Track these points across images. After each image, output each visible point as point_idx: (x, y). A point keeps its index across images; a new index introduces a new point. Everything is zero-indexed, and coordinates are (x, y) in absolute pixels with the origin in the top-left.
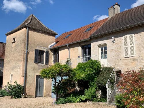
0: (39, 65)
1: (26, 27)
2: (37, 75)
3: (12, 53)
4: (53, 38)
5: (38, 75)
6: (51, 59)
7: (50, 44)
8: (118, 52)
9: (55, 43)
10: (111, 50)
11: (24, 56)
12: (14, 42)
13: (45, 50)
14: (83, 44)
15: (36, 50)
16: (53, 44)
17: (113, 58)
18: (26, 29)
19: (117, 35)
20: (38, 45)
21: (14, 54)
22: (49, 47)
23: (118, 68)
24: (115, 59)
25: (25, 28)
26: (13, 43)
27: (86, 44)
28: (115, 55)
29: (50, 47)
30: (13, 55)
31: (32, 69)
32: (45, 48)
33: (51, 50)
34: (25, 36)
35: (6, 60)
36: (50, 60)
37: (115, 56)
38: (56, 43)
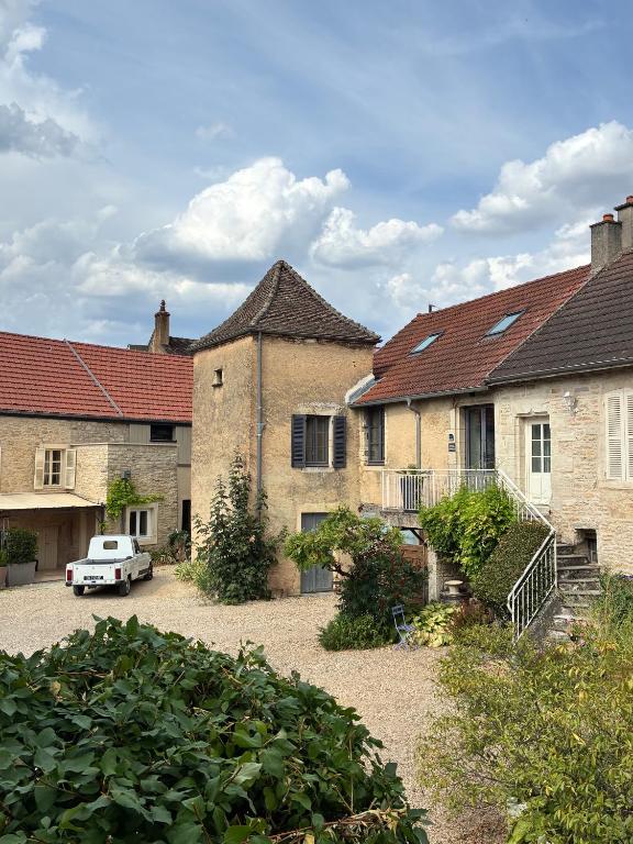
0: (308, 475)
1: (254, 333)
2: (303, 514)
3: (215, 425)
4: (363, 360)
5: (306, 511)
6: (358, 445)
7: (352, 387)
8: (588, 455)
9: (372, 377)
10: (564, 444)
11: (251, 444)
12: (219, 385)
13: (332, 413)
14: (468, 403)
15: (296, 420)
16: (361, 384)
17: (569, 475)
18: (255, 339)
19: (585, 386)
20: (303, 397)
21: (220, 433)
22: (347, 401)
23: (584, 518)
24: (577, 482)
25: (250, 339)
26: (215, 386)
27: (476, 402)
28: (578, 466)
29: (351, 397)
30: (216, 436)
31: (285, 491)
32: (332, 405)
33: (357, 409)
34: (253, 370)
35: (198, 448)
36: (350, 448)
37: (576, 470)
38: (376, 379)
